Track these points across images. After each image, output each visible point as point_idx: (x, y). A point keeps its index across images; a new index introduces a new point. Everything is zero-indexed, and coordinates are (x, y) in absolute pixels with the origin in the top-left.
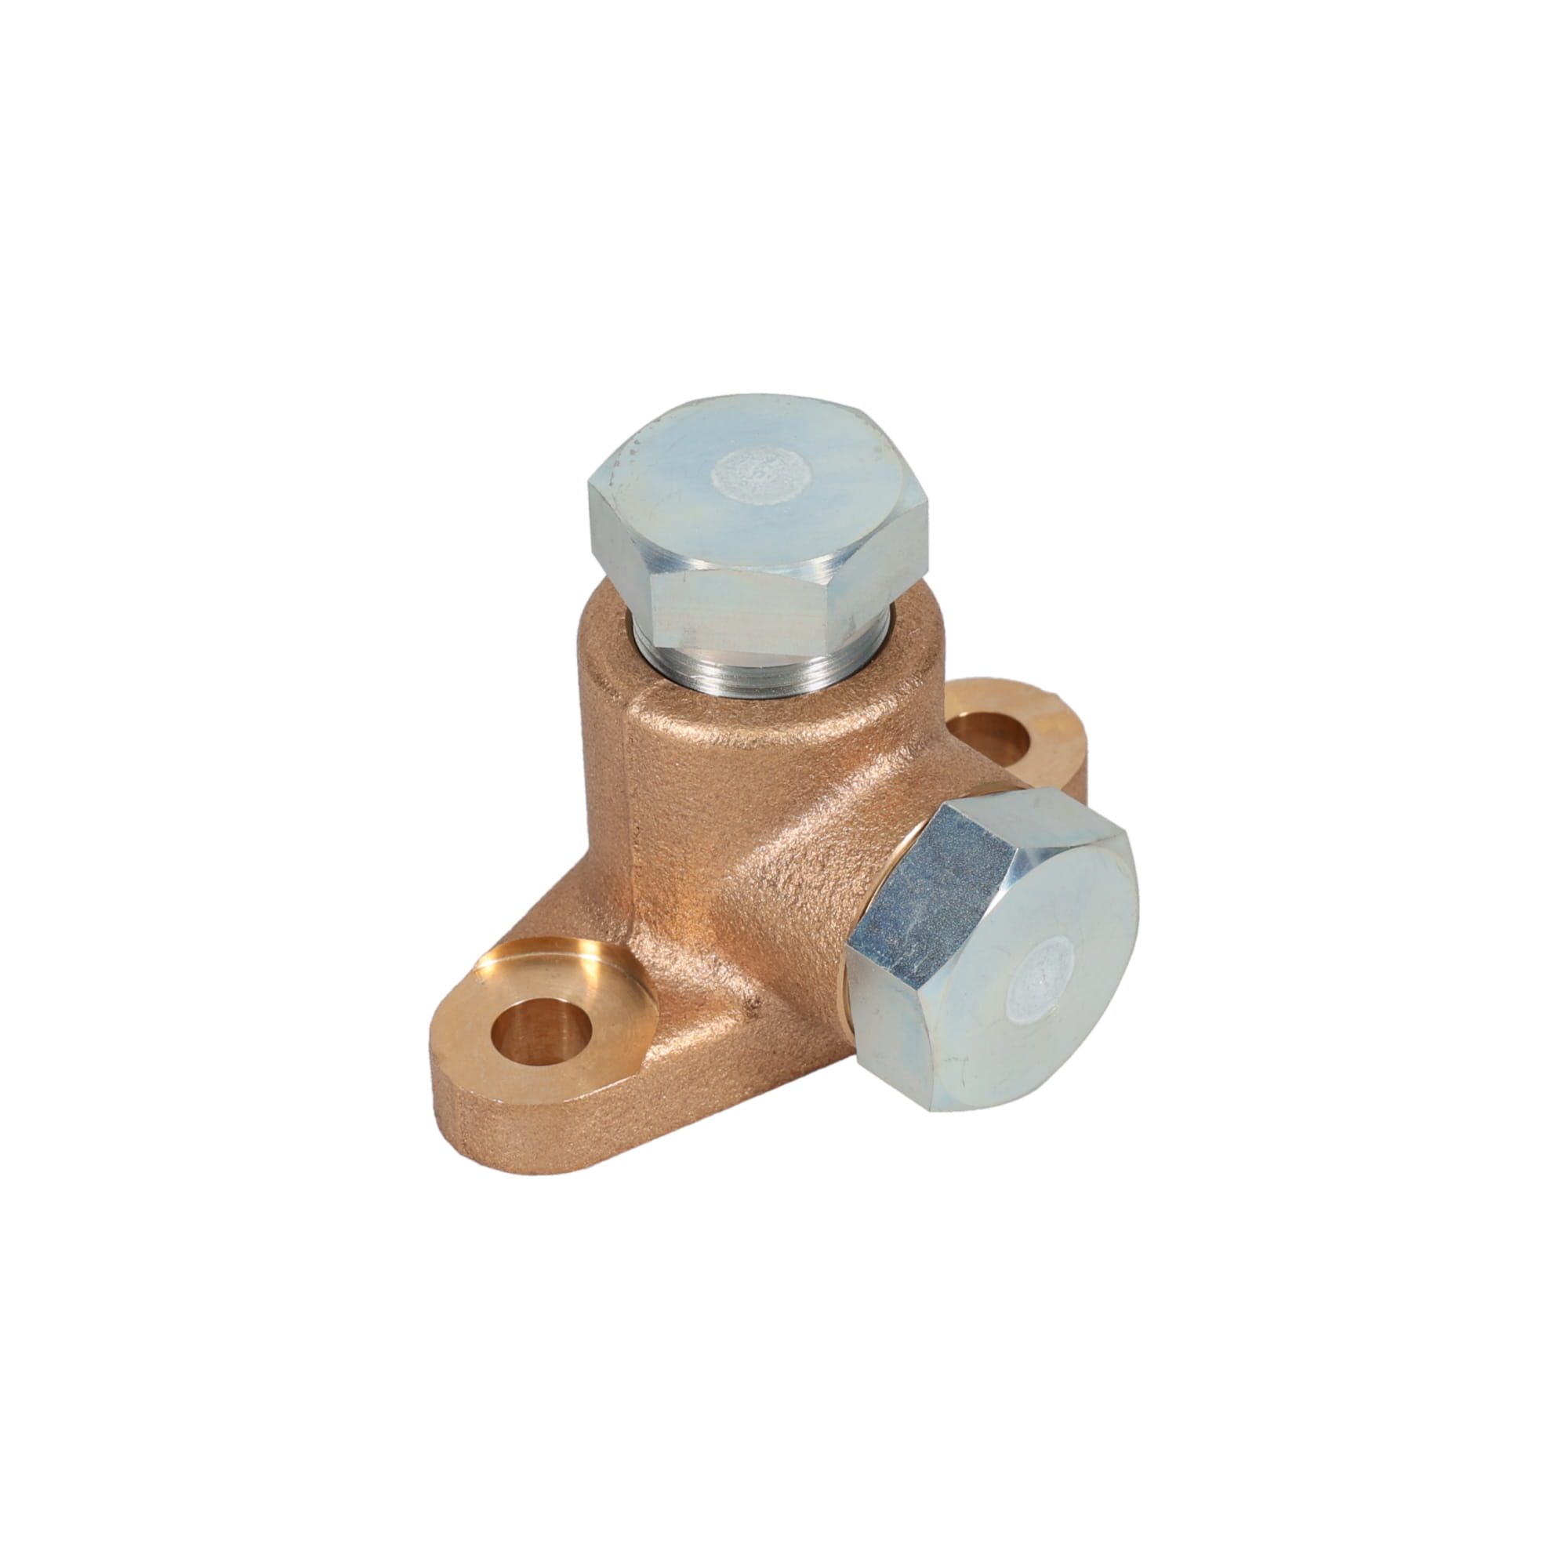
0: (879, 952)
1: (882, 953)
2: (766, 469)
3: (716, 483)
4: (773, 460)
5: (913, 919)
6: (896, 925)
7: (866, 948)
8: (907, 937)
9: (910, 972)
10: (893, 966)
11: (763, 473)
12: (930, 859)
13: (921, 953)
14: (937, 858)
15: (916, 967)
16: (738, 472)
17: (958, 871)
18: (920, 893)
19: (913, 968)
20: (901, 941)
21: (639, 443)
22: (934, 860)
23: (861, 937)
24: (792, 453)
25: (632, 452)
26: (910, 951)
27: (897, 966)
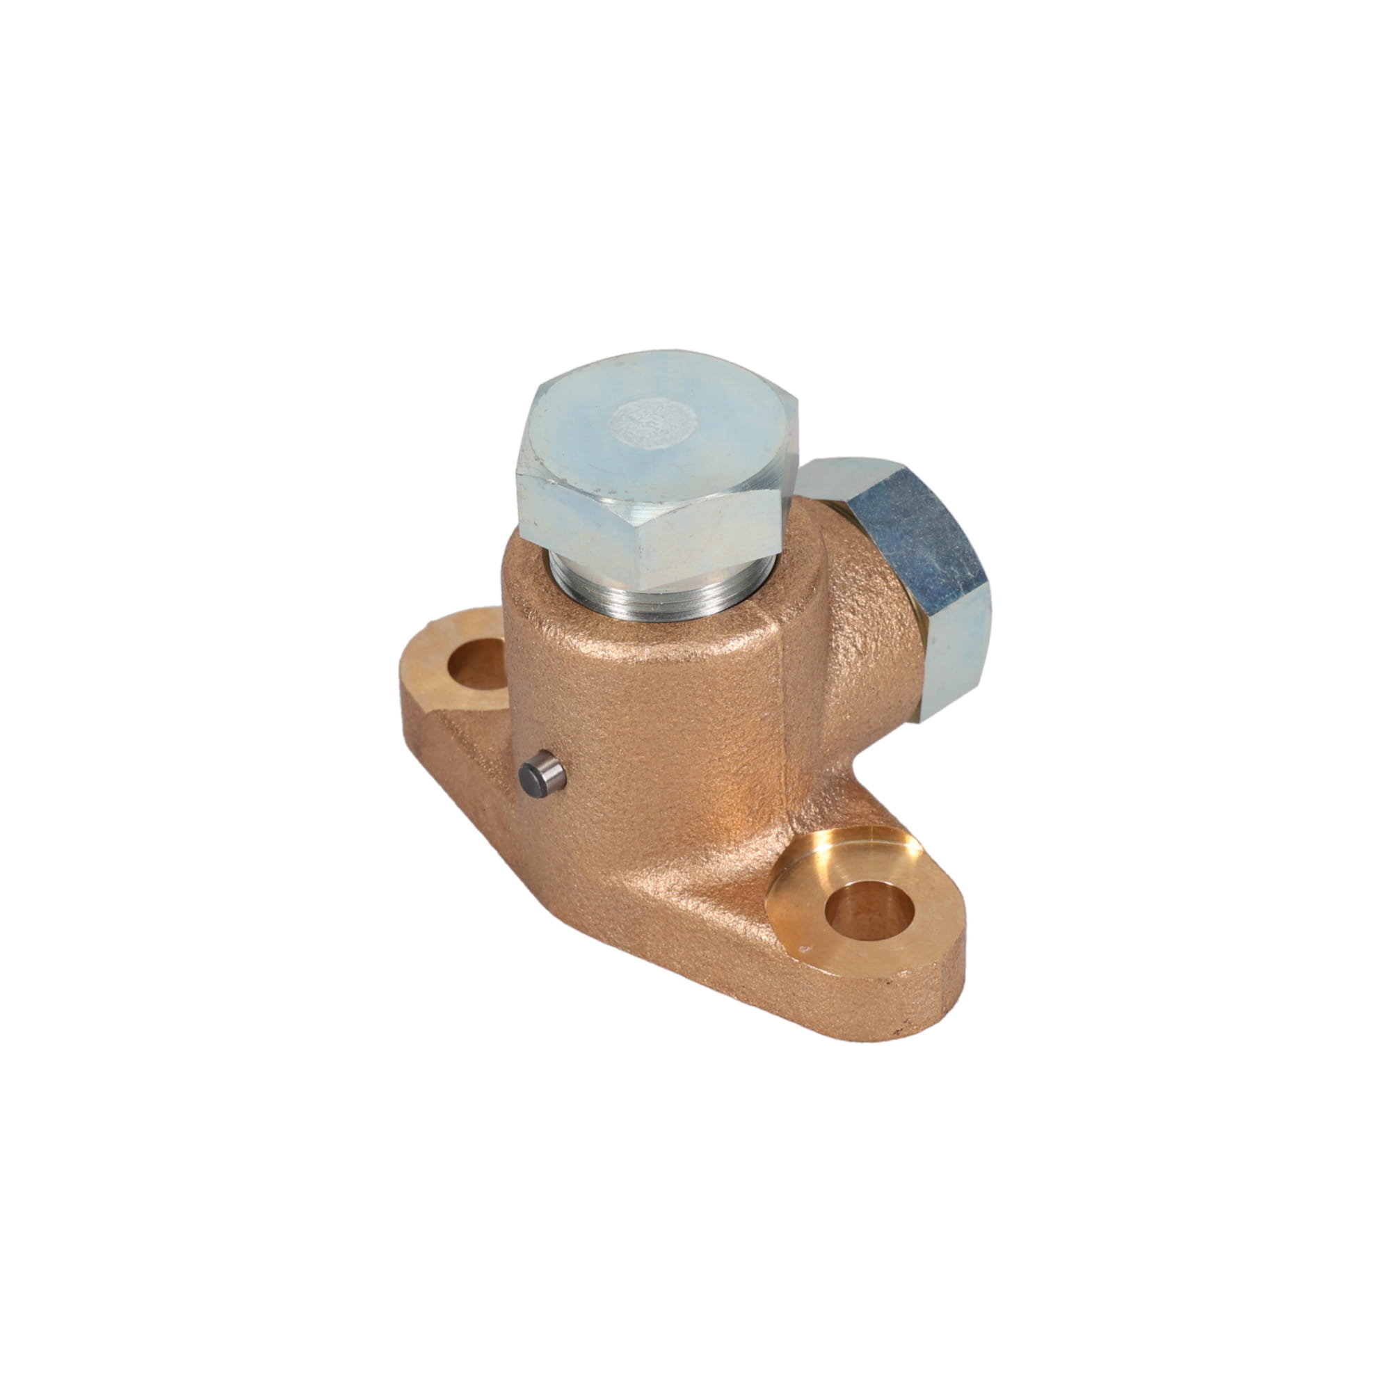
0: (947, 596)
1: (948, 594)
5: (930, 561)
6: (931, 575)
7: (940, 604)
8: (944, 571)
9: (971, 580)
10: (962, 590)
12: (887, 530)
13: (960, 566)
14: (889, 524)
15: (969, 574)
17: (906, 514)
18: (912, 548)
19: (969, 576)
20: (945, 576)
22: (890, 527)
23: (929, 604)
26: (956, 573)
27: (963, 586)
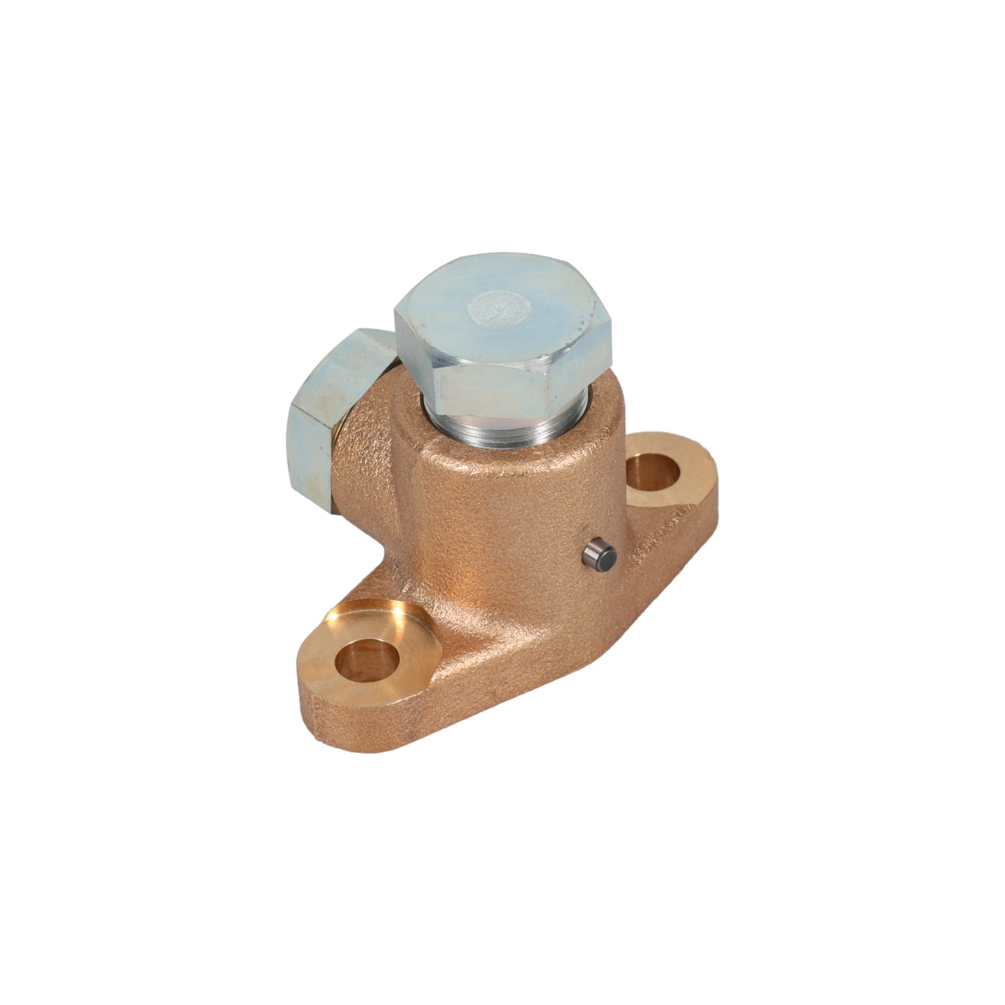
2: (496, 313)
3: (528, 304)
4: (491, 319)
11: (498, 310)
16: (514, 311)
21: (579, 329)
24: (479, 323)
25: (583, 323)
